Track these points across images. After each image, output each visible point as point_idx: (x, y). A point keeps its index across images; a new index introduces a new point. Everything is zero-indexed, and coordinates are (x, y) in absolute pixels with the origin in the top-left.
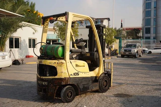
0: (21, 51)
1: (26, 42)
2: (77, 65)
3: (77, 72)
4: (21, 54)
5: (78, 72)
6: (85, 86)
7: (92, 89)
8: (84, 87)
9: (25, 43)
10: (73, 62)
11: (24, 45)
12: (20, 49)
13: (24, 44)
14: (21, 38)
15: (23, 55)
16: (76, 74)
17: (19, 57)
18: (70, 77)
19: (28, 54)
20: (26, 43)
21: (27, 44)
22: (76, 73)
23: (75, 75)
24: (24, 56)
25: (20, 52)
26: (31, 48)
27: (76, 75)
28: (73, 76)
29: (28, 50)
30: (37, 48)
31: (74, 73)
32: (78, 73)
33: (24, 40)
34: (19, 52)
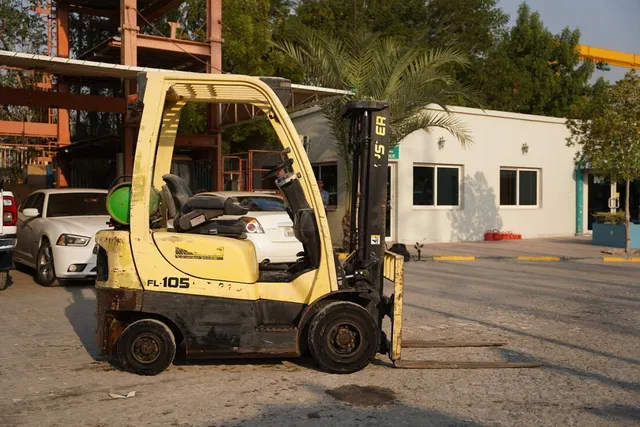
0: (463, 215)
1: (486, 183)
2: (180, 253)
3: (180, 276)
4: (462, 226)
5: (187, 277)
6: (218, 330)
7: (258, 348)
8: (212, 333)
9: (484, 187)
10: (164, 240)
11: (476, 194)
12: (462, 208)
13: (478, 190)
14: (466, 167)
15: (472, 231)
16: (173, 282)
17: (453, 235)
18: (146, 288)
19: (494, 228)
20: (489, 185)
21: (490, 190)
22: (176, 279)
23: (170, 286)
24: (476, 234)
25: (459, 218)
26: (514, 203)
27: (176, 286)
28: (161, 288)
29: (496, 210)
30: (541, 206)
31: (165, 279)
32: (182, 279)
33: (480, 176)
34: (455, 220)
